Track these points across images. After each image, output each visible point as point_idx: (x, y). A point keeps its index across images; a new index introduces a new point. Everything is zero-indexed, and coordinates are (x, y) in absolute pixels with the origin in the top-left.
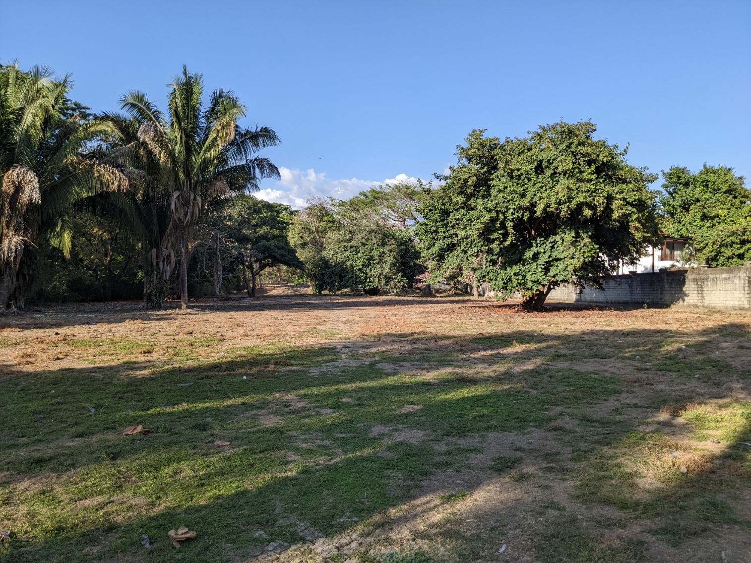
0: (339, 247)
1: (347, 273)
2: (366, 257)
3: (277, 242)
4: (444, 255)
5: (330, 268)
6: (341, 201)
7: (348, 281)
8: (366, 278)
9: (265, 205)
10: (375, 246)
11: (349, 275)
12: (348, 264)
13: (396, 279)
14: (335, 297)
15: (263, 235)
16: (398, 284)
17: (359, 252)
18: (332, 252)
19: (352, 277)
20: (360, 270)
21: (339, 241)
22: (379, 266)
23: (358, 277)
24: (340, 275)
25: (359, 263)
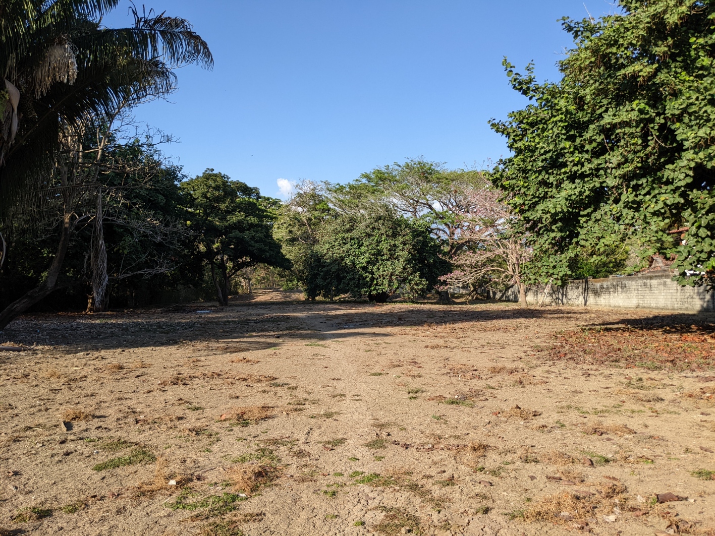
0: (337, 239)
1: (347, 272)
2: (373, 252)
3: (254, 234)
4: (578, 215)
5: (324, 266)
6: (338, 184)
7: (348, 284)
8: (373, 279)
9: (241, 187)
10: (383, 238)
11: (349, 276)
12: (347, 262)
13: (413, 280)
14: (330, 306)
15: (235, 224)
16: (416, 287)
17: (361, 245)
18: (327, 246)
19: (354, 279)
20: (364, 269)
21: (336, 232)
22: (389, 263)
23: (361, 277)
24: (338, 275)
25: (363, 260)
